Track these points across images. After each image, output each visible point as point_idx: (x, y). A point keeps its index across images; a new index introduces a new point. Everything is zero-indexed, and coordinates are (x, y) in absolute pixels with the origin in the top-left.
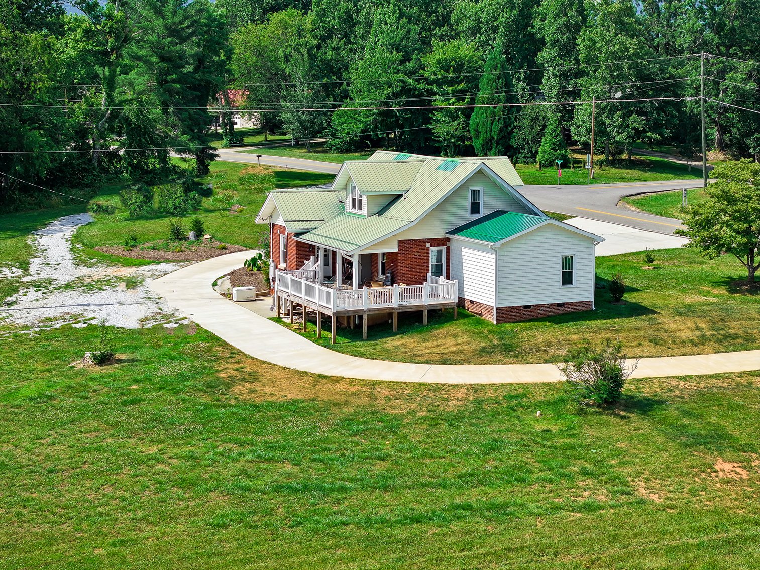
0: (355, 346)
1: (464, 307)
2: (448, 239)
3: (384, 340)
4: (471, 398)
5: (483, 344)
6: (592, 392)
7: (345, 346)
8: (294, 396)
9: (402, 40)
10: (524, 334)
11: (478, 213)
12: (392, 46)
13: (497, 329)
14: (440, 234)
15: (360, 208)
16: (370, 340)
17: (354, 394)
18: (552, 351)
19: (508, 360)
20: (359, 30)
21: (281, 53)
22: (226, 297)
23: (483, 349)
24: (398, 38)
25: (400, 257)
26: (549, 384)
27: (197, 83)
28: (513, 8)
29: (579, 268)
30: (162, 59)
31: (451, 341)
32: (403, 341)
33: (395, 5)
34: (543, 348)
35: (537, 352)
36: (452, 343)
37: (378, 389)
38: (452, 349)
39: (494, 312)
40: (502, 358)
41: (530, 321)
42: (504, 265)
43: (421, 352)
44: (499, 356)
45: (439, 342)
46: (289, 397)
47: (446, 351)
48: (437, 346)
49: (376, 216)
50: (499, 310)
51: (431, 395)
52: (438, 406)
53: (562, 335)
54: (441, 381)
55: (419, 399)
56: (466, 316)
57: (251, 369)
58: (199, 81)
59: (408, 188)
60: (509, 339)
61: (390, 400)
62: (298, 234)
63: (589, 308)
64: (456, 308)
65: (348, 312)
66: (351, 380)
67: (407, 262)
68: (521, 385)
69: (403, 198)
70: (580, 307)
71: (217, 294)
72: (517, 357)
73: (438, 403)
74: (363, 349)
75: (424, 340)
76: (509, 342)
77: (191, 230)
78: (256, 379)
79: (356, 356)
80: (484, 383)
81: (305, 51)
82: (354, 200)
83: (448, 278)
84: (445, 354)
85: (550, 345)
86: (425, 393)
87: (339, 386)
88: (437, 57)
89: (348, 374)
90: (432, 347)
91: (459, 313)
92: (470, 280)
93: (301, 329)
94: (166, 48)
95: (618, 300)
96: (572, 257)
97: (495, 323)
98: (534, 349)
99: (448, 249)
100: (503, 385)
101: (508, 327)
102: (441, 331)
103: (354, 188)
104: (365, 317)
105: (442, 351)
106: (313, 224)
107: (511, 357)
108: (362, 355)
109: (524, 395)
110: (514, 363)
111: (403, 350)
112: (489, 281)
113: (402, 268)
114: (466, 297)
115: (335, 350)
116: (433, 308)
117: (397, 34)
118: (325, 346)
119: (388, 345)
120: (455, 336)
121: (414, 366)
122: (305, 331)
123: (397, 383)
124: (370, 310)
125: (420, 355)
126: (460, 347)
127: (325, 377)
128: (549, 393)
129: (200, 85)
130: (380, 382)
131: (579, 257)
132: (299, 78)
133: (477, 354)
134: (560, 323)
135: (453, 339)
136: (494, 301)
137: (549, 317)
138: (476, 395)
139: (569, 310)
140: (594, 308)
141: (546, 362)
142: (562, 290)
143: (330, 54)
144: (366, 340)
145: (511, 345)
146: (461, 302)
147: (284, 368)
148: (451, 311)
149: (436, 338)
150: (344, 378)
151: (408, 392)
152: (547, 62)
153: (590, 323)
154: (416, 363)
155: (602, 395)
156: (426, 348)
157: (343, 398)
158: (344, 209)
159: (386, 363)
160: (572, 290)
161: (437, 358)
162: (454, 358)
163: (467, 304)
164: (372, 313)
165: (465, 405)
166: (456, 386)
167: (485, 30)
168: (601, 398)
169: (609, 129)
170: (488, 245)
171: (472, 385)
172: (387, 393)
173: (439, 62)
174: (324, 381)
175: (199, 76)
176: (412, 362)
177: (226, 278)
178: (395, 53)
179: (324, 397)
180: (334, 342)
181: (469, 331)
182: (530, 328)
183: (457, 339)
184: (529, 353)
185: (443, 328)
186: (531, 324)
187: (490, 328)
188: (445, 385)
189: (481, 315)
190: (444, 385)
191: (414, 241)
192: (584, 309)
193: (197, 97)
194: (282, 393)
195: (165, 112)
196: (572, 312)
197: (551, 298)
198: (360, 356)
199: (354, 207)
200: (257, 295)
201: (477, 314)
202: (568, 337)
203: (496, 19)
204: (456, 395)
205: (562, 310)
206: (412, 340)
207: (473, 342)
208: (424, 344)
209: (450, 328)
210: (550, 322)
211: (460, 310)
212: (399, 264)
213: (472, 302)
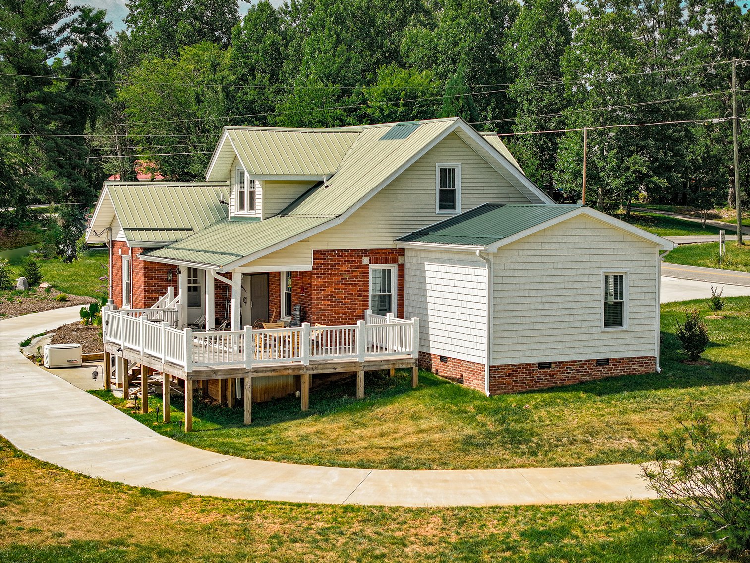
0: (228, 436)
1: (429, 369)
2: (401, 252)
3: (284, 425)
4: (454, 539)
5: (468, 431)
6: (719, 525)
7: (209, 436)
8: (81, 536)
9: (339, 70)
10: (543, 412)
11: (453, 208)
12: (327, 78)
13: (492, 405)
14: (387, 242)
15: (252, 207)
16: (258, 425)
17: (206, 530)
18: (598, 442)
19: (518, 461)
20: (287, 66)
21: (192, 92)
22: (34, 361)
23: (468, 441)
24: (335, 67)
25: (316, 282)
26: (611, 507)
27: (68, 104)
28: (478, 30)
29: (633, 296)
30: (20, 70)
31: (408, 426)
32: (319, 426)
33: (330, 30)
34: (581, 437)
35: (571, 444)
36: (410, 430)
37: (259, 520)
38: (409, 440)
39: (486, 374)
40: (506, 457)
41: (551, 390)
42: (503, 287)
43: (352, 446)
44: (501, 453)
45: (385, 427)
46: (70, 536)
47: (398, 444)
48: (382, 435)
49: (278, 218)
50: (494, 370)
51: (369, 531)
52: (384, 555)
53: (613, 414)
54: (389, 502)
55: (342, 540)
56: (435, 383)
57: (13, 478)
58: (71, 101)
59: (333, 170)
60: (515, 421)
61: (280, 543)
62: (146, 250)
63: (650, 370)
64: (415, 369)
65: (215, 372)
66: (205, 500)
67: (329, 290)
68: (553, 510)
69: (324, 186)
70: (636, 366)
71: (23, 357)
72: (534, 454)
73: (384, 550)
74: (244, 440)
75: (358, 425)
76: (518, 427)
77: (21, 275)
78: (13, 498)
79: (226, 453)
80: (478, 505)
81: (219, 88)
82: (242, 194)
83: (401, 315)
84: (397, 449)
85: (593, 432)
86: (357, 527)
87: (179, 513)
88: (382, 87)
89: (201, 487)
90: (371, 437)
91: (421, 379)
92: (439, 320)
93: (139, 408)
94: (25, 55)
95: (695, 358)
96: (621, 277)
97: (488, 394)
98: (565, 440)
99: (401, 268)
100: (517, 508)
101: (512, 400)
102: (389, 409)
103: (242, 174)
104: (248, 382)
105: (392, 444)
106: (173, 235)
107: (523, 453)
108: (238, 452)
109: (564, 531)
110: (530, 466)
111: (317, 441)
112: (474, 319)
113: (319, 301)
114: (432, 351)
115: (189, 443)
116: (373, 368)
117: (334, 63)
118: (172, 436)
119: (289, 433)
120: (414, 418)
121: (335, 472)
122: (146, 410)
123: (299, 506)
124: (256, 370)
125: (348, 452)
126: (424, 437)
127: (154, 493)
128: (616, 526)
129: (71, 107)
130: (263, 505)
131: (633, 277)
132: (213, 121)
133: (457, 449)
134: (605, 394)
135: (411, 422)
136: (485, 354)
137: (582, 383)
138: (462, 531)
139: (617, 372)
140: (659, 369)
141: (591, 462)
142: (606, 336)
143: (252, 95)
144: (250, 426)
145: (521, 432)
146: (424, 360)
147: (80, 475)
148: (406, 375)
149: (381, 420)
150: (190, 496)
151: (321, 525)
152: (520, 96)
153: (660, 393)
154: (339, 466)
155: (740, 533)
156: (361, 438)
157: (181, 539)
158: (226, 211)
159: (283, 466)
160: (622, 335)
161: (381, 457)
162: (414, 456)
163: (435, 364)
164: (261, 375)
165: (442, 554)
166: (418, 512)
167: (443, 61)
168: (739, 538)
169: (602, 174)
170: (473, 253)
171: (453, 509)
172: (277, 527)
173: (385, 93)
174: (151, 501)
175: (71, 95)
176: (333, 465)
177: (48, 335)
178: (330, 84)
179: (142, 536)
180: (190, 429)
181: (442, 409)
182: (552, 403)
183: (419, 422)
184: (556, 446)
185: (392, 403)
186: (553, 395)
187: (478, 403)
188: (396, 509)
189: (460, 381)
190: (394, 510)
191: (340, 252)
192: (642, 369)
193: (70, 122)
194: (56, 529)
195: (25, 141)
196: (622, 376)
197: (587, 350)
198: (235, 454)
199: (242, 206)
200: (85, 359)
201: (453, 379)
202: (624, 418)
203: (455, 44)
204: (421, 531)
205: (604, 371)
206: (335, 425)
207: (449, 428)
208: (358, 432)
209: (407, 404)
210: (586, 392)
211: (424, 374)
212: (314, 293)
213: (443, 359)
